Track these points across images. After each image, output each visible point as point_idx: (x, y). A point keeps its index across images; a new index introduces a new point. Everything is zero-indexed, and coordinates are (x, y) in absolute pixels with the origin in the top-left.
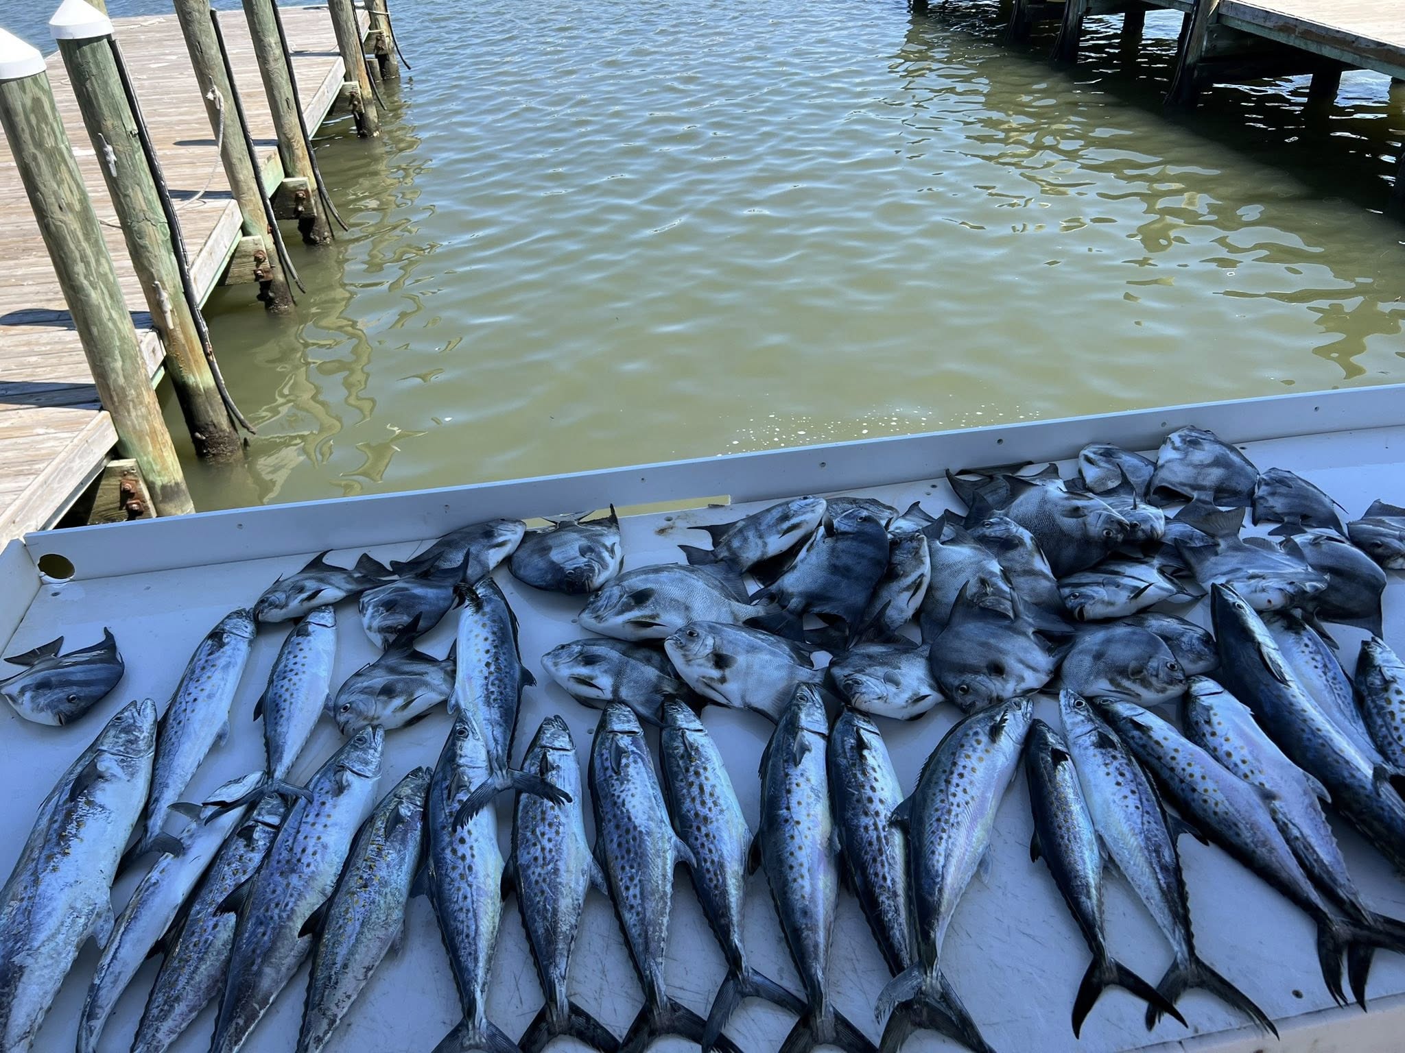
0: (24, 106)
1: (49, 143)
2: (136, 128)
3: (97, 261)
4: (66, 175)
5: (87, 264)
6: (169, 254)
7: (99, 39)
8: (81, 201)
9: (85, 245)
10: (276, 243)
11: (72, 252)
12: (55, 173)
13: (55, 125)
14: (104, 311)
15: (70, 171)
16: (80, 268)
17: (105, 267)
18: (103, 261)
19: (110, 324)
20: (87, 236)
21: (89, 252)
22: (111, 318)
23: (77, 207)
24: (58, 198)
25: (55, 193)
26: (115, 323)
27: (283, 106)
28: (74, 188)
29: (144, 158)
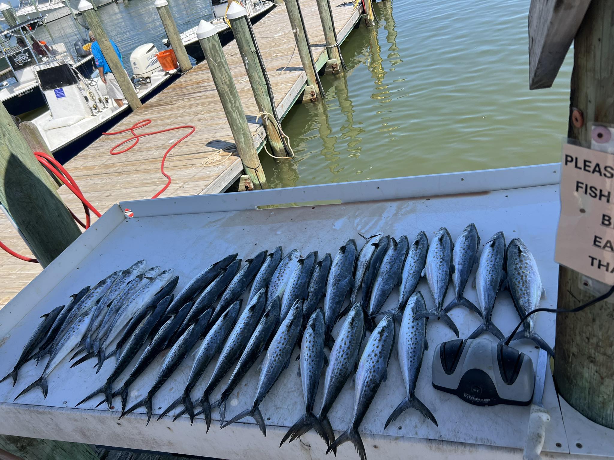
0: (210, 47)
1: (219, 60)
2: (255, 49)
3: (235, 102)
4: (224, 72)
5: (231, 103)
6: (267, 96)
7: (241, 18)
8: (229, 80)
9: (231, 96)
10: (319, 87)
11: (227, 99)
12: (220, 71)
13: (220, 53)
14: (238, 120)
15: (225, 70)
16: (229, 105)
17: (238, 104)
18: (237, 102)
19: (239, 125)
20: (231, 93)
21: (232, 98)
22: (240, 123)
23: (228, 83)
24: (221, 80)
25: (220, 78)
26: (241, 124)
27: (328, 30)
28: (227, 75)
29: (258, 61)
